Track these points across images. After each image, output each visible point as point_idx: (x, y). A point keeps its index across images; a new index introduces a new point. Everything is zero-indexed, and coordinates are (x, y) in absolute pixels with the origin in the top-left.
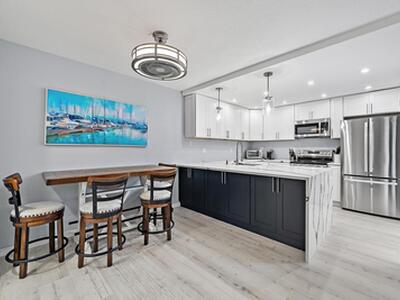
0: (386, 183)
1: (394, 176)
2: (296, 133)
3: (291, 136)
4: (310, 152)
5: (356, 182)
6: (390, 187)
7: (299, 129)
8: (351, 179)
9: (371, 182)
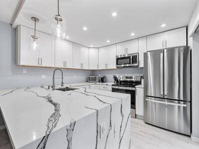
0: (176, 105)
1: (182, 98)
2: (117, 64)
3: (114, 66)
4: (127, 78)
5: (155, 103)
6: (179, 107)
7: (119, 61)
8: (153, 100)
9: (166, 103)
